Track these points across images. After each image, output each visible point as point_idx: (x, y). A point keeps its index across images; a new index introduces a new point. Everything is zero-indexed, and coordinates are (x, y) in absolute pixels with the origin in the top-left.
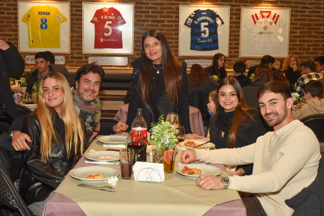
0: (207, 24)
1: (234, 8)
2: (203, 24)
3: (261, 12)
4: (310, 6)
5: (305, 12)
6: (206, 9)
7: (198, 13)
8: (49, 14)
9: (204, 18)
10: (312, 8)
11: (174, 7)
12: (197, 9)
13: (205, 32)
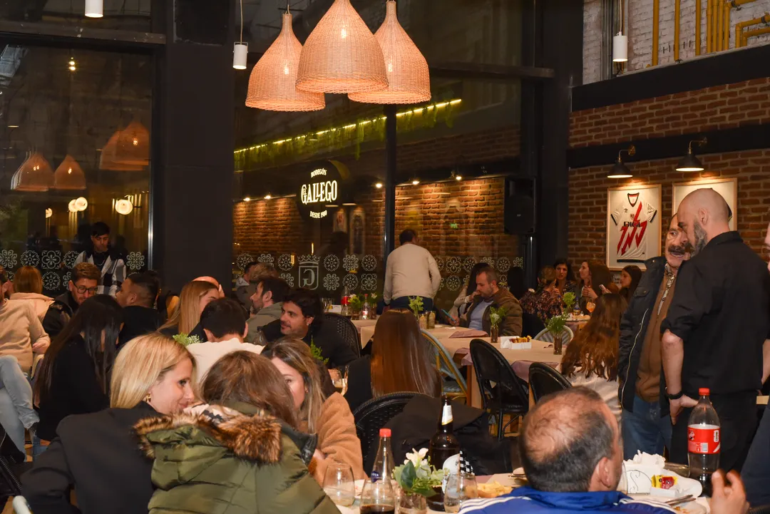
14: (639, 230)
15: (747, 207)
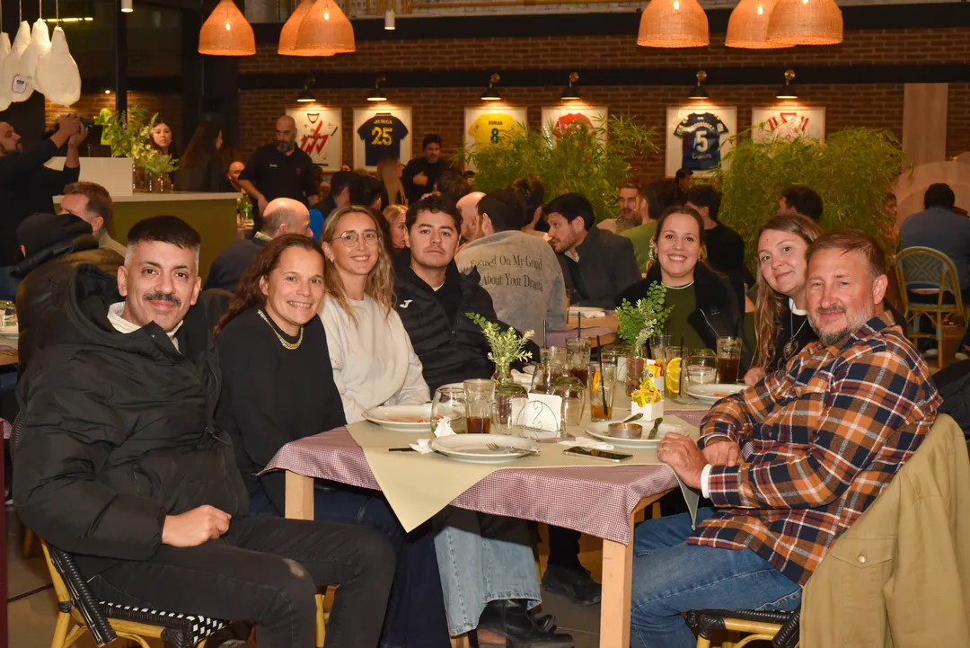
0: (705, 133)
1: (744, 109)
2: (699, 134)
3: (782, 115)
4: (855, 104)
5: (849, 112)
6: (703, 112)
7: (692, 119)
8: (501, 123)
9: (701, 124)
10: (858, 107)
11: (661, 109)
12: (691, 112)
13: (701, 144)
14: (319, 141)
15: (420, 127)
